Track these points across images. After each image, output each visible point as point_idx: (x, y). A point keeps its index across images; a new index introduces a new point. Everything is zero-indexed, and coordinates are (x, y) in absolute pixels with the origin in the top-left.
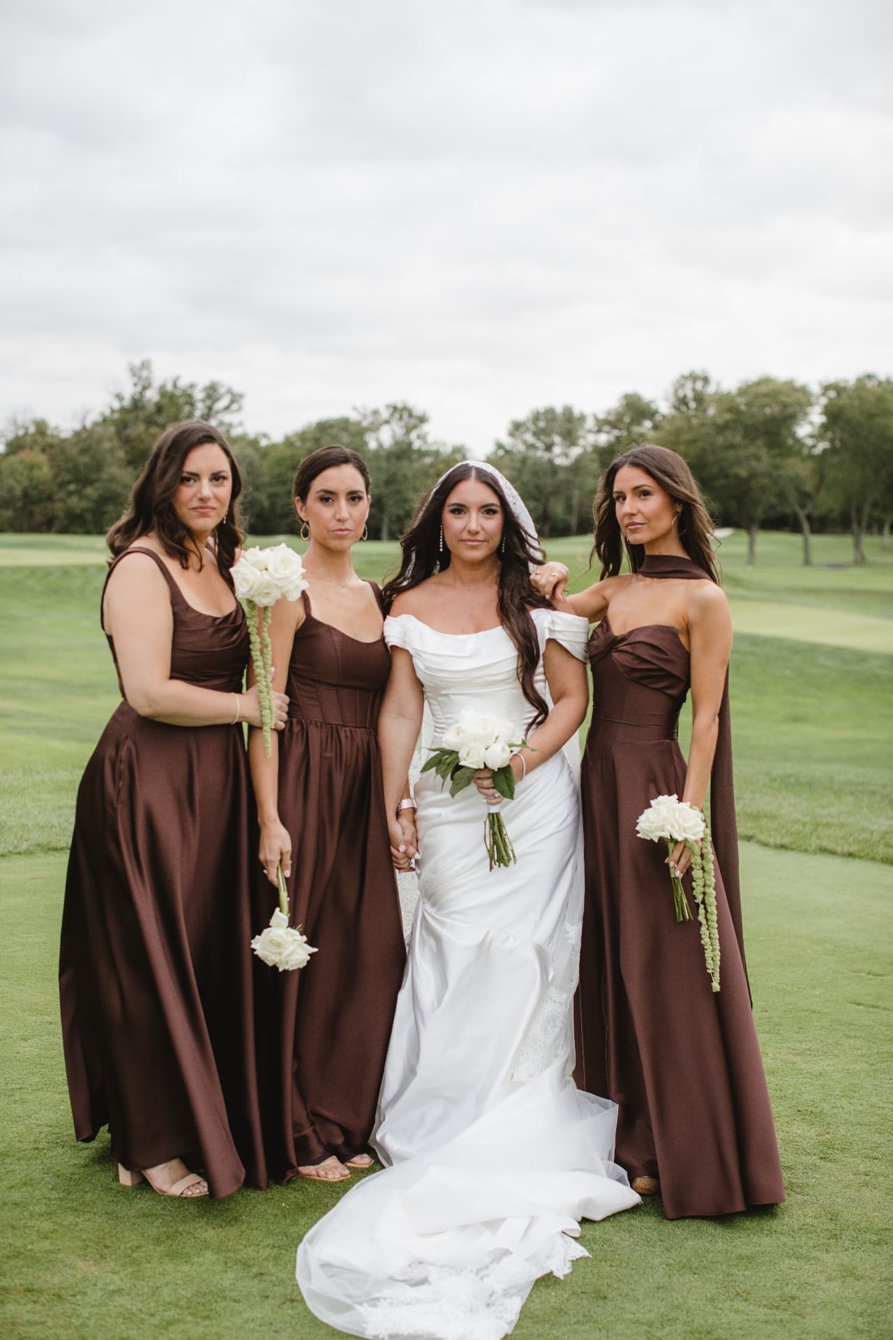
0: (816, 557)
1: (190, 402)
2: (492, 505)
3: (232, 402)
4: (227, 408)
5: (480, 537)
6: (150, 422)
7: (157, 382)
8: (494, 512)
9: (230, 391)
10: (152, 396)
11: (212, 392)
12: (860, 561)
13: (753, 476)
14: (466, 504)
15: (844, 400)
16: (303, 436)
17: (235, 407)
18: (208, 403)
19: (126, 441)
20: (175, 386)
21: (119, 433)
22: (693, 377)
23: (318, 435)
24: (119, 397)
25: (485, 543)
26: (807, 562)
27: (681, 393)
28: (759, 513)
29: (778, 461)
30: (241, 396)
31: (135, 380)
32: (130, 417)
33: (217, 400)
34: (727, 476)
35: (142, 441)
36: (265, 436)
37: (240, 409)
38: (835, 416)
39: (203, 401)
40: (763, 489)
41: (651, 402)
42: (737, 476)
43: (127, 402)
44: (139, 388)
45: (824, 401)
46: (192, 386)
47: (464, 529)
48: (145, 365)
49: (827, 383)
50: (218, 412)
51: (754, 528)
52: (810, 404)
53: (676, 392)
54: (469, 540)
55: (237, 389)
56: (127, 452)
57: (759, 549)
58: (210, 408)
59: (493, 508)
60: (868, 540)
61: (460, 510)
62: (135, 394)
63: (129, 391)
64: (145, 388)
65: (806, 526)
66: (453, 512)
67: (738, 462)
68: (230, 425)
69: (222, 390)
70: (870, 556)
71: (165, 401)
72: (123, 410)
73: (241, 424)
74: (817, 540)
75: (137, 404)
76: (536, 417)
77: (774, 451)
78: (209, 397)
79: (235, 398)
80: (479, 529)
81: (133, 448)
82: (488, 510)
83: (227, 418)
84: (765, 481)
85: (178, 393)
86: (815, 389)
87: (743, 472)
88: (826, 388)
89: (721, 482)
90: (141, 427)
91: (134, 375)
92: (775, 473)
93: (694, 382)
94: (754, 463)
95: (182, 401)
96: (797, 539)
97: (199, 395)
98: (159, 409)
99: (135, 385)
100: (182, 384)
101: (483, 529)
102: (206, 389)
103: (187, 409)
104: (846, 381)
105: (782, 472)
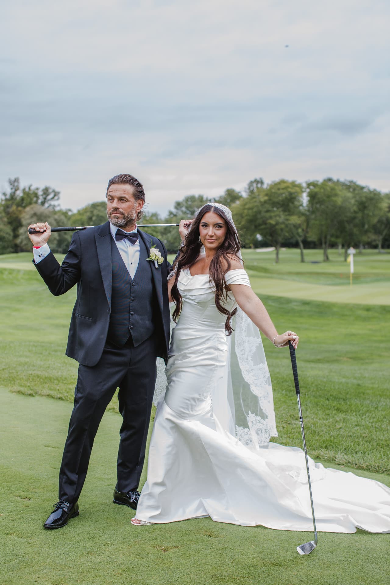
0: (306, 258)
1: (36, 195)
2: (220, 223)
3: (55, 196)
4: (53, 198)
5: (214, 238)
6: (18, 205)
7: (22, 186)
8: (221, 227)
9: (54, 191)
10: (19, 194)
11: (46, 191)
12: (327, 259)
13: (277, 223)
14: (208, 223)
15: (317, 190)
16: (85, 210)
17: (56, 198)
18: (44, 196)
19: (8, 213)
20: (29, 189)
21: (4, 210)
22: (257, 181)
23: (92, 210)
24: (4, 194)
25: (217, 241)
26: (303, 261)
27: (252, 188)
28: (280, 239)
29: (288, 217)
30: (59, 193)
31: (12, 187)
32: (10, 203)
33: (48, 195)
34: (266, 224)
35: (15, 214)
36: (70, 210)
37: (58, 199)
38: (313, 197)
39: (42, 195)
40: (282, 230)
41: (239, 192)
42: (270, 224)
43: (8, 197)
44: (13, 190)
45: (308, 190)
46: (37, 189)
47: (207, 234)
48: (16, 180)
49: (309, 182)
50: (49, 200)
51: (278, 247)
52: (303, 192)
53: (249, 188)
54: (209, 239)
55: (57, 190)
56: (8, 219)
57: (280, 256)
58: (45, 199)
59: (221, 225)
60: (330, 251)
61: (206, 225)
62: (12, 193)
63: (9, 191)
64: (16, 190)
65: (302, 245)
66: (203, 226)
67: (271, 218)
68: (54, 206)
69: (50, 191)
70: (331, 257)
71: (25, 196)
72: (6, 200)
73: (59, 205)
74: (306, 251)
75: (13, 197)
76: (187, 199)
77: (286, 213)
78: (45, 193)
79: (56, 194)
80: (213, 234)
81: (11, 217)
82: (218, 226)
83: (53, 203)
84: (283, 226)
85: (31, 192)
86: (304, 185)
87: (273, 222)
88: (309, 185)
89: (263, 227)
90: (14, 207)
91: (11, 184)
92: (287, 222)
93: (257, 184)
94: (278, 218)
95: (32, 196)
96: (297, 251)
97: (40, 193)
98: (22, 199)
99: (12, 189)
100: (33, 188)
101: (215, 234)
102: (43, 190)
103: (35, 199)
104: (318, 181)
105: (290, 222)
